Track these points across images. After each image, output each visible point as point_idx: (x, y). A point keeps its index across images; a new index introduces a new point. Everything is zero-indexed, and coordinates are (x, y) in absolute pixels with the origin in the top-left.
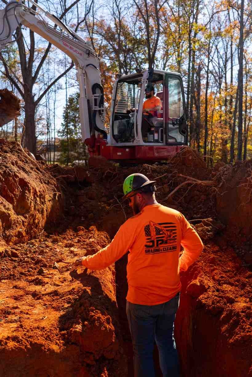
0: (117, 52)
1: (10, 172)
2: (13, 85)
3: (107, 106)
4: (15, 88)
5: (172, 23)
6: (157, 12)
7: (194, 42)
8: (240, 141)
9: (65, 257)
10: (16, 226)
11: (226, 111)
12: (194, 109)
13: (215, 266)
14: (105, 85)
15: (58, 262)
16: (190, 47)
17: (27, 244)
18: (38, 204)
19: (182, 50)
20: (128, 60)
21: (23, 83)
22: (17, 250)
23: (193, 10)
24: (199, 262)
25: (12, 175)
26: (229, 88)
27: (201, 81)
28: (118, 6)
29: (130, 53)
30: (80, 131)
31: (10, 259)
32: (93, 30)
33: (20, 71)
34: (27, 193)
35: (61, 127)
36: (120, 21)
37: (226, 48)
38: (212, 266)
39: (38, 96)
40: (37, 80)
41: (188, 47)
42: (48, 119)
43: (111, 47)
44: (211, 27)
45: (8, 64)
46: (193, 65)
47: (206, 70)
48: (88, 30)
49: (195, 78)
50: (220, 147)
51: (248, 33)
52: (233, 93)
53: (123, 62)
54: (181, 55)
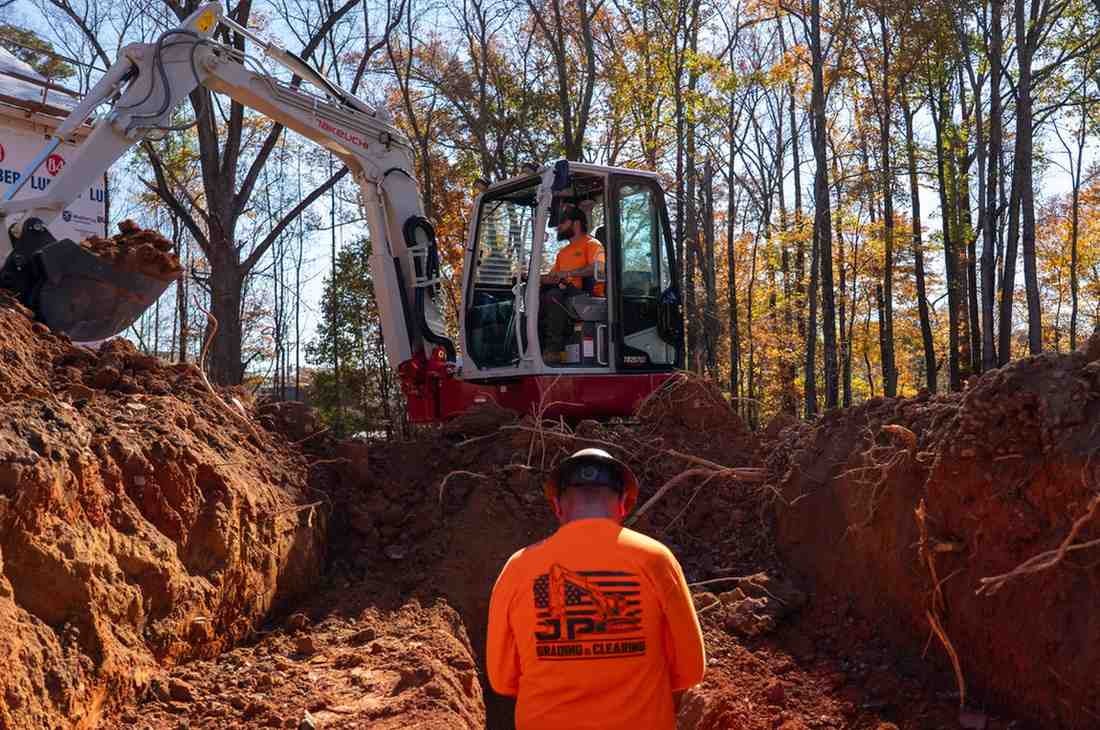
0: (478, 128)
1: (173, 448)
2: (179, 220)
3: (451, 274)
4: (182, 229)
5: (628, 51)
6: (585, 22)
7: (691, 101)
8: (831, 366)
9: (336, 696)
10: (187, 608)
11: (787, 286)
12: (698, 280)
13: (785, 709)
14: (443, 216)
15: (313, 710)
16: (679, 113)
17: (218, 664)
18: (253, 542)
19: (658, 122)
20: (510, 149)
21: (207, 212)
22: (187, 678)
23: (684, 16)
24: (734, 699)
25: (179, 455)
26: (794, 224)
27: (714, 204)
28: (477, 7)
29: (515, 129)
30: (373, 346)
31: (166, 705)
32: (409, 69)
33: (200, 179)
34: (220, 510)
35: (318, 336)
36: (485, 46)
37: (776, 114)
38: (775, 712)
39: (249, 248)
40: (249, 205)
41: (673, 113)
42: (279, 314)
43: (460, 114)
44: (735, 61)
45: (165, 160)
46: (690, 161)
47: (725, 176)
48: (395, 69)
49: (696, 197)
50: (775, 386)
51: (835, 77)
52: (802, 234)
53: (496, 155)
54: (656, 134)
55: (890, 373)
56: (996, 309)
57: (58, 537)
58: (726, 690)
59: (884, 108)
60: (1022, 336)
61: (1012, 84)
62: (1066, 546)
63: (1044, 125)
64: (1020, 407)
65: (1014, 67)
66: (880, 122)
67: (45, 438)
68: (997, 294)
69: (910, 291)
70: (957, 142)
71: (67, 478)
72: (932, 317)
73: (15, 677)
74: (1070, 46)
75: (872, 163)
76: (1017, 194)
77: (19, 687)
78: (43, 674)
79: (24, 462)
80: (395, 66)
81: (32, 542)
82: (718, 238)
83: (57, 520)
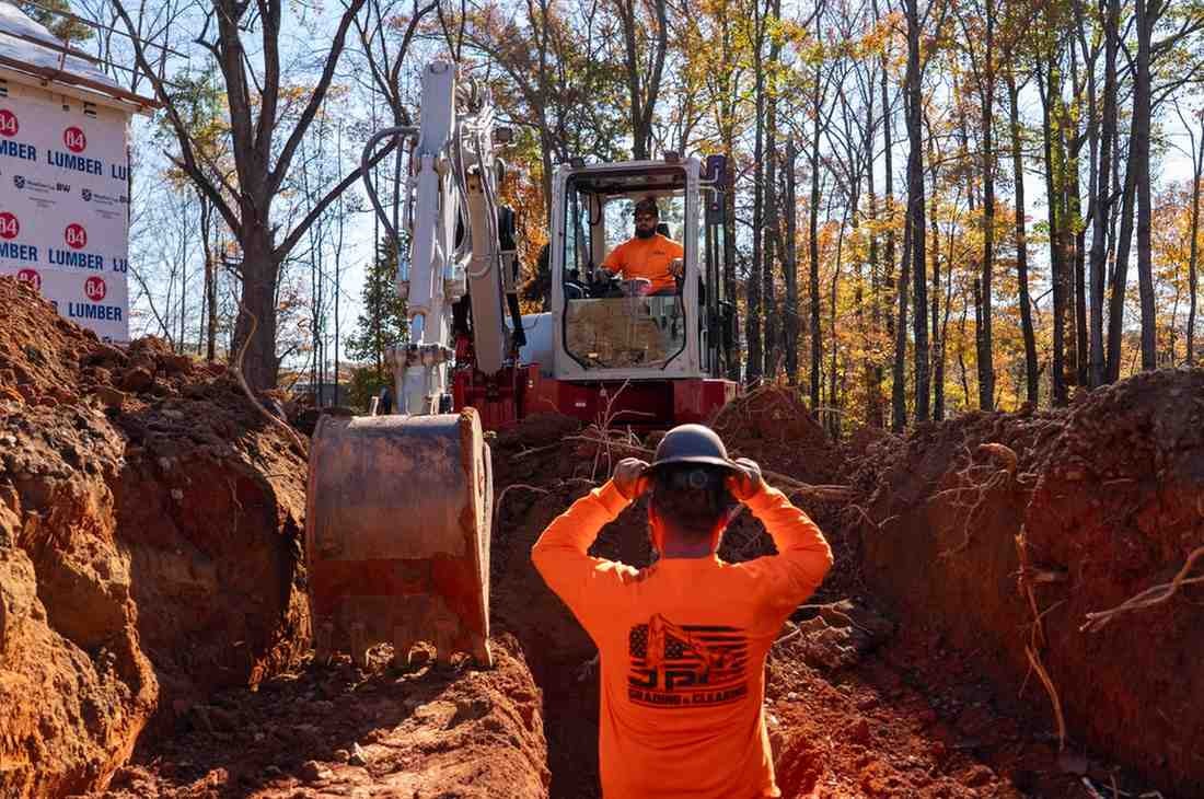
0: (536, 102)
1: (212, 459)
2: (207, 199)
4: (211, 209)
5: (703, 17)
7: (773, 73)
8: (922, 369)
11: (875, 279)
12: (777, 272)
13: (869, 748)
15: (363, 743)
16: (759, 86)
19: (736, 96)
20: (571, 124)
21: (239, 192)
22: (227, 708)
24: (815, 737)
25: (217, 465)
26: (883, 211)
27: (795, 188)
29: (577, 103)
32: (461, 36)
33: (231, 154)
35: (358, 328)
36: (545, 10)
37: (867, 90)
38: (858, 751)
39: (285, 231)
40: (285, 183)
41: (752, 87)
42: (317, 303)
43: (517, 85)
44: (822, 30)
45: (193, 133)
46: (771, 140)
47: (809, 158)
48: (446, 34)
49: (776, 180)
50: (860, 389)
51: (932, 48)
52: (893, 223)
53: (556, 131)
54: (733, 110)
55: (987, 377)
56: (1105, 308)
57: (92, 556)
58: (806, 727)
59: (986, 83)
60: (1133, 338)
61: (1129, 57)
62: (1180, 579)
63: (1164, 104)
64: (1132, 428)
65: (1132, 39)
66: (982, 98)
67: (79, 450)
68: (1108, 292)
69: (1012, 287)
70: (1066, 121)
71: (101, 493)
72: (1034, 316)
73: (49, 705)
74: (1195, 15)
75: (972, 144)
76: (1132, 180)
77: (54, 716)
78: (78, 702)
79: (57, 475)
80: (445, 30)
81: (65, 562)
82: (800, 225)
83: (92, 538)
